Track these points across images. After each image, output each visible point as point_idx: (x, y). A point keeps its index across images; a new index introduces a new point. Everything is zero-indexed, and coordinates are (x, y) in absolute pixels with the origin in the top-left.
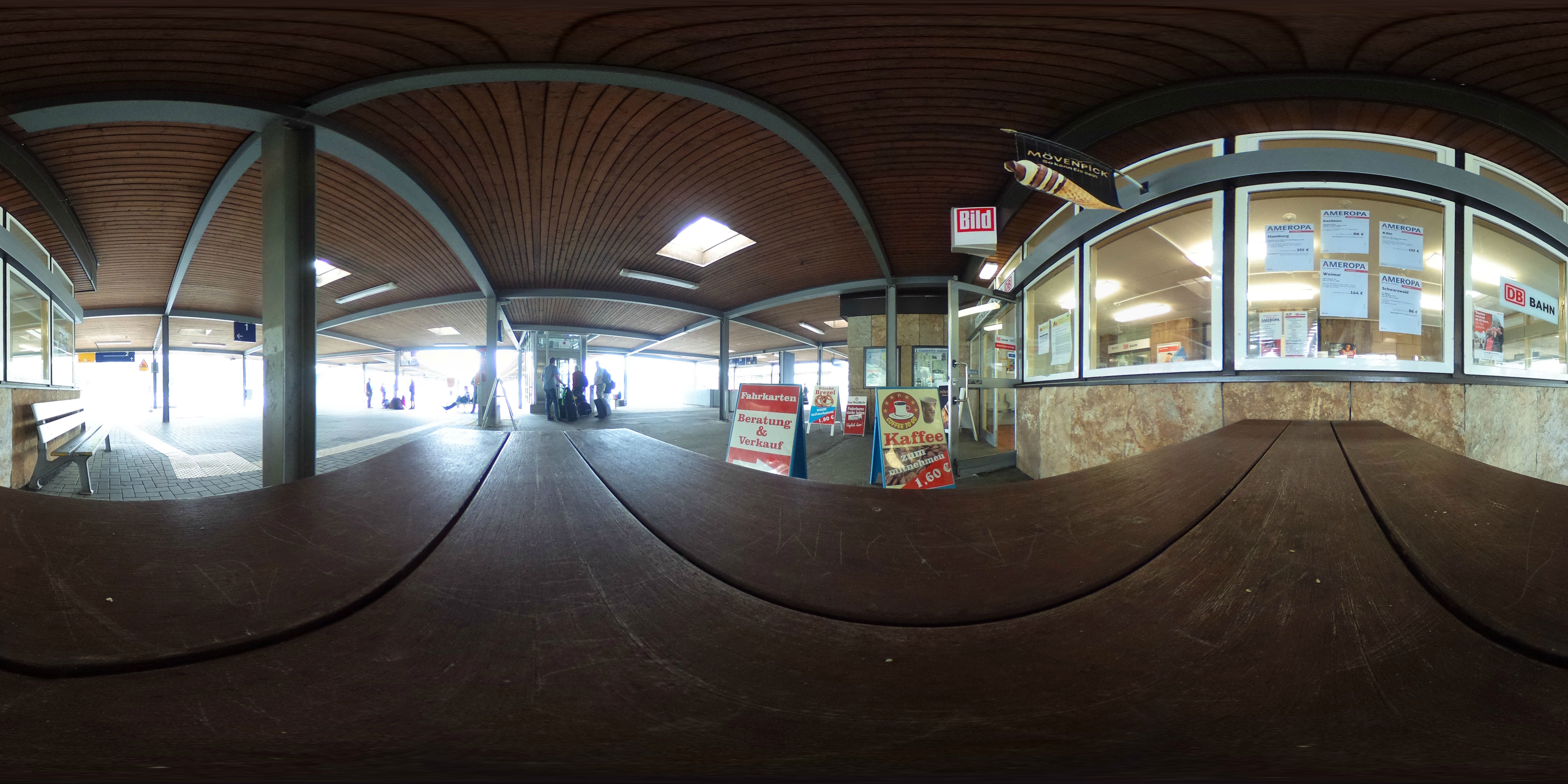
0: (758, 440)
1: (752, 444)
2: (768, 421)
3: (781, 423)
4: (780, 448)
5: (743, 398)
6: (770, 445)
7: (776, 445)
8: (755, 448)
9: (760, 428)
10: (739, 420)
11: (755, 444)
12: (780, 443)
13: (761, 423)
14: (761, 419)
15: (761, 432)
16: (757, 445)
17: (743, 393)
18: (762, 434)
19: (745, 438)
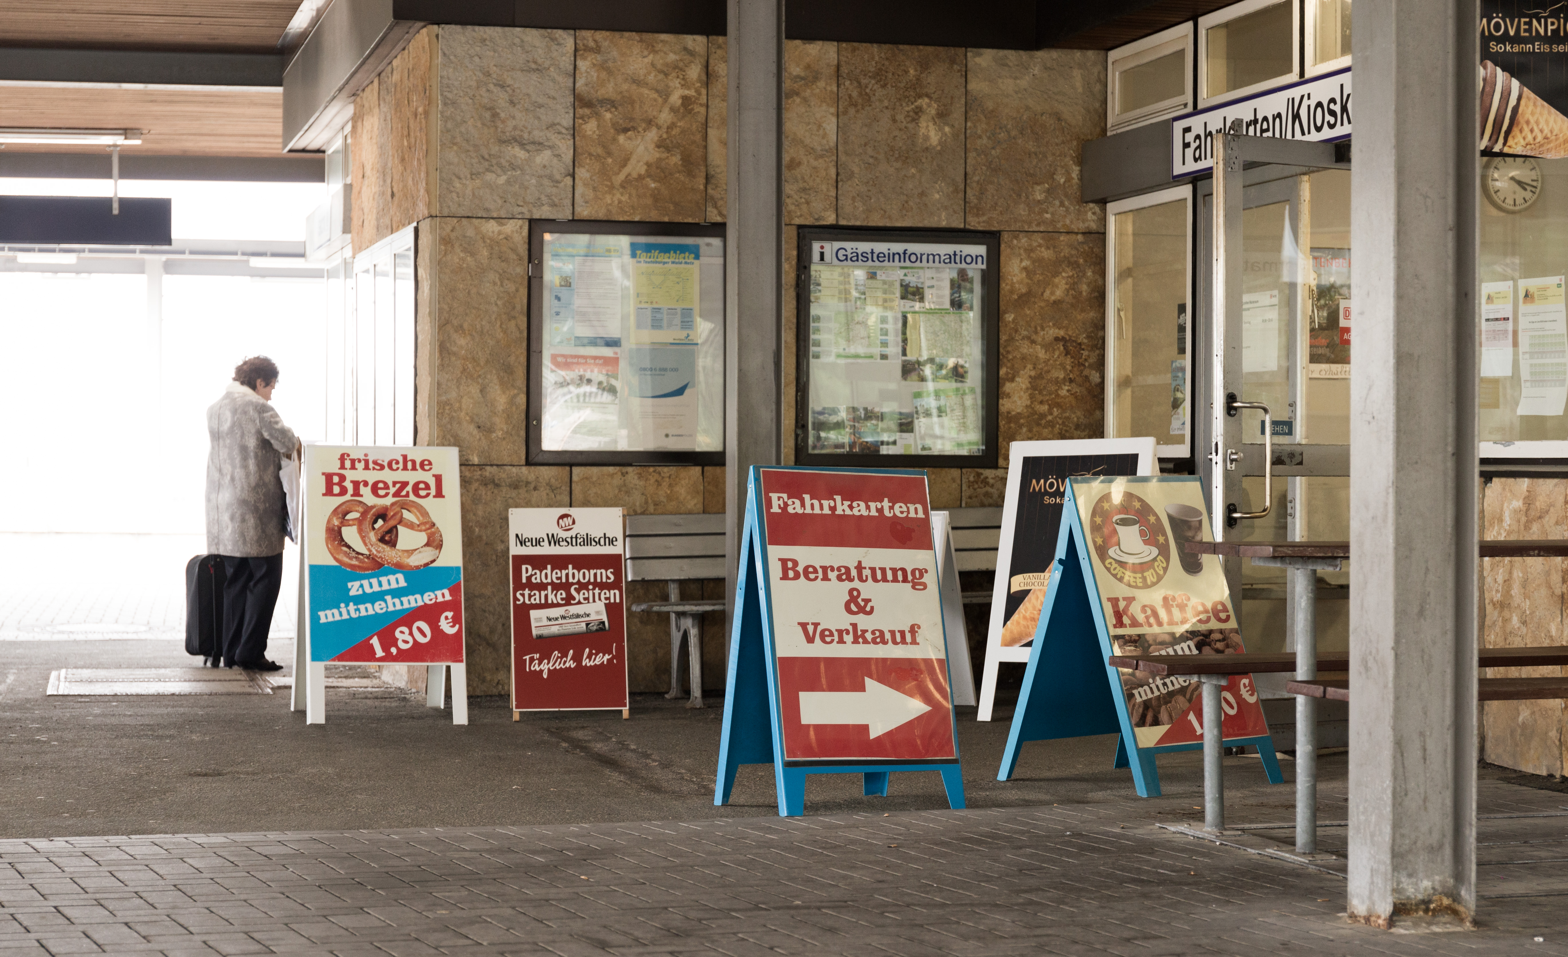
0: (854, 626)
1: (841, 641)
2: (867, 572)
3: (901, 575)
4: (914, 642)
5: (775, 509)
6: (888, 636)
7: (902, 633)
8: (850, 650)
9: (851, 591)
10: (785, 577)
11: (848, 638)
12: (912, 627)
13: (852, 580)
14: (848, 569)
15: (857, 605)
16: (855, 641)
17: (774, 496)
18: (862, 610)
19: (816, 625)
